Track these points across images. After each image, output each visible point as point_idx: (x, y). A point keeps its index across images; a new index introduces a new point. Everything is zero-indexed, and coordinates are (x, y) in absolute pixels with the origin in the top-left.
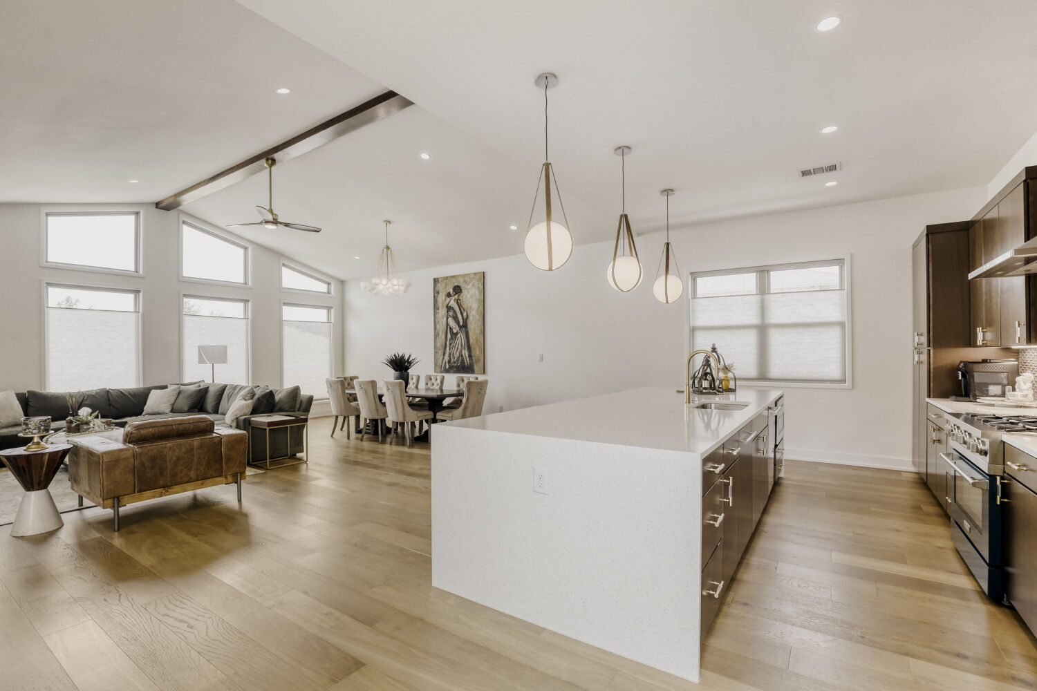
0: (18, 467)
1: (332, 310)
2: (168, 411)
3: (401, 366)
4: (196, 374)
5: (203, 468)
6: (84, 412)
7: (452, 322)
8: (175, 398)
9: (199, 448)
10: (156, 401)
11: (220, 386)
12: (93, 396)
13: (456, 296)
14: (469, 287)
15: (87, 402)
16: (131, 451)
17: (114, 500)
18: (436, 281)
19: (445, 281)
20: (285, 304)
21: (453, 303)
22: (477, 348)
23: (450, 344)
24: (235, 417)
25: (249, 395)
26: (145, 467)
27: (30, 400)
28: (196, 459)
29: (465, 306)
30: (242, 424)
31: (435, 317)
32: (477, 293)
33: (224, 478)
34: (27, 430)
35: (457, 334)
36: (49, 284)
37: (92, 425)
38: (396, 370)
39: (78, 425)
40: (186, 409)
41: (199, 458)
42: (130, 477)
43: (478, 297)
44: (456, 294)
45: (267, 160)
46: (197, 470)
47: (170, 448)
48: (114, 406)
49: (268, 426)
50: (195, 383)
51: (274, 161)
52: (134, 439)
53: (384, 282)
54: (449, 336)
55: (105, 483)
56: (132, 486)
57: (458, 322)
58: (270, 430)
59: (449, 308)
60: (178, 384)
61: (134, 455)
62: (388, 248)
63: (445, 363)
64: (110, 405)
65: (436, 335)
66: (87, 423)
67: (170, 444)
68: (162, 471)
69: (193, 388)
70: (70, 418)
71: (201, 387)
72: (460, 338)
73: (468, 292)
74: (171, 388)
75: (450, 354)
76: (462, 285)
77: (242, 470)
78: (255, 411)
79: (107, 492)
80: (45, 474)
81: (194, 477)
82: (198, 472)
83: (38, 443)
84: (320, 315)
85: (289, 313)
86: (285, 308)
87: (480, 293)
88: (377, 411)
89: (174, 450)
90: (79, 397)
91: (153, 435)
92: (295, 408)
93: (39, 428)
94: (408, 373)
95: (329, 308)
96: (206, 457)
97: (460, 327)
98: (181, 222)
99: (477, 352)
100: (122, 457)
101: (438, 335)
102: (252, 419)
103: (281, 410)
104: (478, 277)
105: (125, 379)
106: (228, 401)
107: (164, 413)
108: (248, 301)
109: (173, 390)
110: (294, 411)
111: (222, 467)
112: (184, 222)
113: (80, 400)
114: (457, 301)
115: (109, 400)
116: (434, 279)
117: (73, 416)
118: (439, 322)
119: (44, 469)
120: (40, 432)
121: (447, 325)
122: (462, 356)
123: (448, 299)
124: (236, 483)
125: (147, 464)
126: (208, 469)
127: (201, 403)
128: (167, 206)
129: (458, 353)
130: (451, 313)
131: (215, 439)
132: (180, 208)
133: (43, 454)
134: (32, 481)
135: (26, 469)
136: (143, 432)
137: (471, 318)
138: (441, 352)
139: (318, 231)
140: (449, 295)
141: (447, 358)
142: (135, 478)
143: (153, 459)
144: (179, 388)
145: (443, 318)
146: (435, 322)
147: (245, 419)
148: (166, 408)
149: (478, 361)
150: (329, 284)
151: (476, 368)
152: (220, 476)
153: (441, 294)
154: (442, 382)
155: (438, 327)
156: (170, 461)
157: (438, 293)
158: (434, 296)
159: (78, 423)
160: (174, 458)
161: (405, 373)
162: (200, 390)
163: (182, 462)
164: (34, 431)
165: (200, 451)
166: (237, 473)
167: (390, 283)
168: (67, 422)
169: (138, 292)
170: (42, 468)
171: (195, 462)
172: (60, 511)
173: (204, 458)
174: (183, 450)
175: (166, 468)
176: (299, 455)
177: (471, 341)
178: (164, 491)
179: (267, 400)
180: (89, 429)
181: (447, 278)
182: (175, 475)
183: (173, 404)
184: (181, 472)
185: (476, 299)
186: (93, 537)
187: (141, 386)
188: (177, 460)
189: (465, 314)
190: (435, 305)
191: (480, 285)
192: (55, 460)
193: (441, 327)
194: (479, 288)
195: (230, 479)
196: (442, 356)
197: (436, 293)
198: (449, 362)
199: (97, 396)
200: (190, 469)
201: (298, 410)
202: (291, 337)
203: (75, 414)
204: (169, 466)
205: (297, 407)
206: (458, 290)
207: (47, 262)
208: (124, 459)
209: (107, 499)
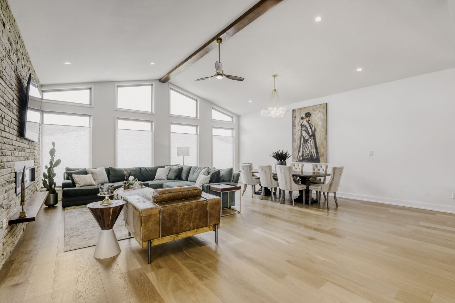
0: (97, 216)
1: (234, 131)
2: (165, 178)
3: (281, 157)
4: (176, 161)
5: (197, 221)
6: (131, 178)
7: (304, 134)
8: (168, 172)
9: (195, 208)
10: (161, 174)
11: (188, 167)
12: (135, 170)
13: (307, 119)
14: (316, 113)
15: (132, 173)
16: (158, 210)
17: (148, 242)
18: (294, 111)
19: (300, 111)
20: (214, 127)
21: (305, 122)
22: (322, 148)
23: (303, 146)
24: (201, 185)
25: (207, 172)
26: (165, 221)
27: (110, 171)
28: (193, 215)
29: (313, 124)
30: (205, 189)
31: (293, 131)
32: (322, 116)
33: (208, 228)
34: (102, 192)
35: (307, 140)
36: (118, 118)
37: (134, 185)
38: (278, 160)
39: (128, 185)
40: (173, 178)
41: (195, 215)
42: (157, 227)
43: (323, 118)
44: (307, 117)
45: (217, 40)
46: (194, 222)
47: (180, 207)
48: (143, 176)
49: (222, 191)
50: (175, 165)
51: (221, 39)
52: (159, 201)
53: (275, 109)
54: (302, 141)
55: (143, 231)
56: (158, 233)
57: (308, 133)
58: (222, 193)
59: (302, 126)
60: (169, 166)
61: (160, 212)
62: (275, 90)
63: (300, 156)
64: (141, 175)
65: (294, 141)
66: (132, 184)
67: (180, 204)
68: (175, 222)
69: (176, 168)
70: (125, 181)
71: (179, 167)
72: (310, 143)
73: (316, 116)
74: (166, 167)
75: (303, 152)
76: (311, 112)
77: (218, 223)
78: (211, 181)
79: (144, 237)
80: (111, 220)
81: (192, 227)
82: (195, 224)
83: (108, 200)
84: (228, 133)
85: (215, 132)
86: (214, 130)
87: (324, 116)
88: (272, 183)
89: (182, 209)
90: (129, 170)
91: (169, 198)
92: (231, 180)
93: (108, 191)
94: (286, 162)
95: (232, 129)
96: (199, 214)
97: (310, 136)
98: (170, 89)
99: (321, 150)
100: (153, 213)
101: (295, 141)
102: (211, 186)
103: (223, 181)
104: (322, 107)
105: (147, 163)
106: (193, 175)
107: (164, 180)
108: (197, 126)
109: (168, 168)
110: (230, 182)
111: (207, 221)
112: (171, 89)
113: (129, 172)
114: (308, 122)
115: (141, 172)
116: (292, 110)
117: (127, 181)
118: (295, 134)
119: (110, 218)
120: (108, 193)
121: (301, 135)
122: (311, 152)
123: (302, 121)
124: (215, 230)
125: (167, 218)
126: (200, 222)
127: (179, 176)
128: (164, 80)
129: (308, 151)
130: (304, 129)
131: (204, 202)
132: (169, 81)
133: (110, 208)
134: (104, 224)
135: (101, 217)
136: (164, 196)
137: (318, 130)
138: (297, 150)
139: (242, 80)
140: (302, 118)
141: (301, 154)
142: (160, 228)
143: (170, 215)
144: (170, 167)
145: (298, 132)
146: (293, 134)
147: (207, 186)
148: (164, 177)
149: (323, 155)
150: (232, 117)
151: (321, 159)
152: (206, 226)
153: (297, 118)
154: (302, 167)
155: (295, 136)
156: (180, 216)
157: (295, 118)
158: (293, 120)
159: (129, 184)
160: (182, 214)
161: (284, 162)
162: (179, 169)
163: (186, 217)
164: (106, 193)
165: (196, 210)
166: (216, 225)
167: (278, 110)
168: (124, 183)
169: (152, 121)
170: (109, 217)
171: (193, 217)
172: (118, 239)
173: (198, 214)
174: (187, 209)
175: (177, 221)
176: (232, 207)
177: (318, 144)
178: (176, 236)
179: (217, 175)
180: (133, 187)
181: (301, 109)
182: (182, 226)
183: (167, 175)
184: (185, 224)
185: (322, 119)
186: (137, 268)
187: (154, 166)
188: (183, 216)
189: (313, 129)
190: (293, 125)
191: (324, 111)
192: (116, 212)
193: (297, 136)
194: (323, 113)
195: (211, 228)
196: (298, 153)
197: (294, 117)
198: (302, 156)
199: (136, 170)
200: (190, 222)
201: (232, 182)
202: (216, 143)
203: (127, 180)
204: (179, 219)
205: (232, 179)
206: (308, 115)
207: (117, 108)
208: (154, 215)
209: (144, 241)
